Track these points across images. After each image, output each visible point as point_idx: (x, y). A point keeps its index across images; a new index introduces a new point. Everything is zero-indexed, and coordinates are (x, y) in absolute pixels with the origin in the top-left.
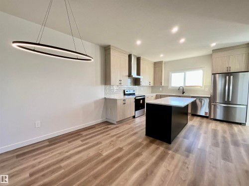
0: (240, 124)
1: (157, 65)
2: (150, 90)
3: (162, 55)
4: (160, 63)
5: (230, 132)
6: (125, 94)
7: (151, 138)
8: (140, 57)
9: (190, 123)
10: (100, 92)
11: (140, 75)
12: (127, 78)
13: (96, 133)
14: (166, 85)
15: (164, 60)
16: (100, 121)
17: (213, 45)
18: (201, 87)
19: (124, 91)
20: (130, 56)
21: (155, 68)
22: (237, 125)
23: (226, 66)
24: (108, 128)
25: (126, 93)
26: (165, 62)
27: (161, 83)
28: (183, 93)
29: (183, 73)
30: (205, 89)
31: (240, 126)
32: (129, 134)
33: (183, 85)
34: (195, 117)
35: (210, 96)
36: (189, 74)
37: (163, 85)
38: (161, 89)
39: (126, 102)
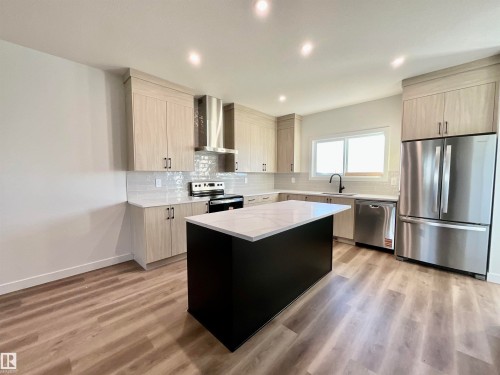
0: (473, 275)
2: (271, 182)
3: (282, 98)
4: (290, 118)
5: (433, 304)
6: (191, 194)
7: (196, 323)
8: (232, 105)
9: (338, 270)
10: (113, 189)
11: (233, 148)
13: (64, 301)
14: (304, 171)
16: (111, 259)
17: (398, 62)
18: (381, 175)
19: (190, 185)
20: (201, 103)
22: (461, 279)
23: (438, 121)
24: (117, 280)
25: (195, 189)
26: (302, 118)
28: (341, 189)
29: (342, 142)
30: (390, 181)
31: (469, 281)
32: (147, 306)
33: (340, 171)
34: (363, 250)
35: (397, 198)
36: (355, 143)
37: (295, 171)
38: (293, 180)
39: (176, 213)
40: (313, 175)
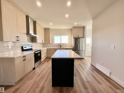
1: (46, 30)
3: (51, 24)
4: (49, 29)
8: (36, 21)
11: (36, 34)
12: (26, 35)
15: (51, 28)
18: (68, 44)
21: (45, 32)
23: (78, 35)
25: (24, 49)
26: (51, 29)
27: (49, 41)
29: (60, 37)
33: (60, 43)
35: (72, 48)
38: (49, 45)
40: (54, 44)
